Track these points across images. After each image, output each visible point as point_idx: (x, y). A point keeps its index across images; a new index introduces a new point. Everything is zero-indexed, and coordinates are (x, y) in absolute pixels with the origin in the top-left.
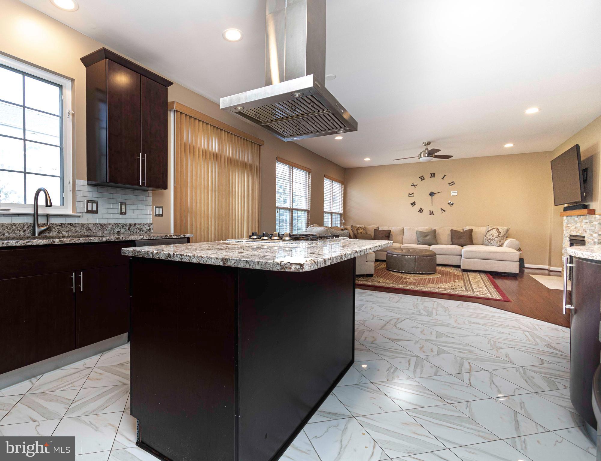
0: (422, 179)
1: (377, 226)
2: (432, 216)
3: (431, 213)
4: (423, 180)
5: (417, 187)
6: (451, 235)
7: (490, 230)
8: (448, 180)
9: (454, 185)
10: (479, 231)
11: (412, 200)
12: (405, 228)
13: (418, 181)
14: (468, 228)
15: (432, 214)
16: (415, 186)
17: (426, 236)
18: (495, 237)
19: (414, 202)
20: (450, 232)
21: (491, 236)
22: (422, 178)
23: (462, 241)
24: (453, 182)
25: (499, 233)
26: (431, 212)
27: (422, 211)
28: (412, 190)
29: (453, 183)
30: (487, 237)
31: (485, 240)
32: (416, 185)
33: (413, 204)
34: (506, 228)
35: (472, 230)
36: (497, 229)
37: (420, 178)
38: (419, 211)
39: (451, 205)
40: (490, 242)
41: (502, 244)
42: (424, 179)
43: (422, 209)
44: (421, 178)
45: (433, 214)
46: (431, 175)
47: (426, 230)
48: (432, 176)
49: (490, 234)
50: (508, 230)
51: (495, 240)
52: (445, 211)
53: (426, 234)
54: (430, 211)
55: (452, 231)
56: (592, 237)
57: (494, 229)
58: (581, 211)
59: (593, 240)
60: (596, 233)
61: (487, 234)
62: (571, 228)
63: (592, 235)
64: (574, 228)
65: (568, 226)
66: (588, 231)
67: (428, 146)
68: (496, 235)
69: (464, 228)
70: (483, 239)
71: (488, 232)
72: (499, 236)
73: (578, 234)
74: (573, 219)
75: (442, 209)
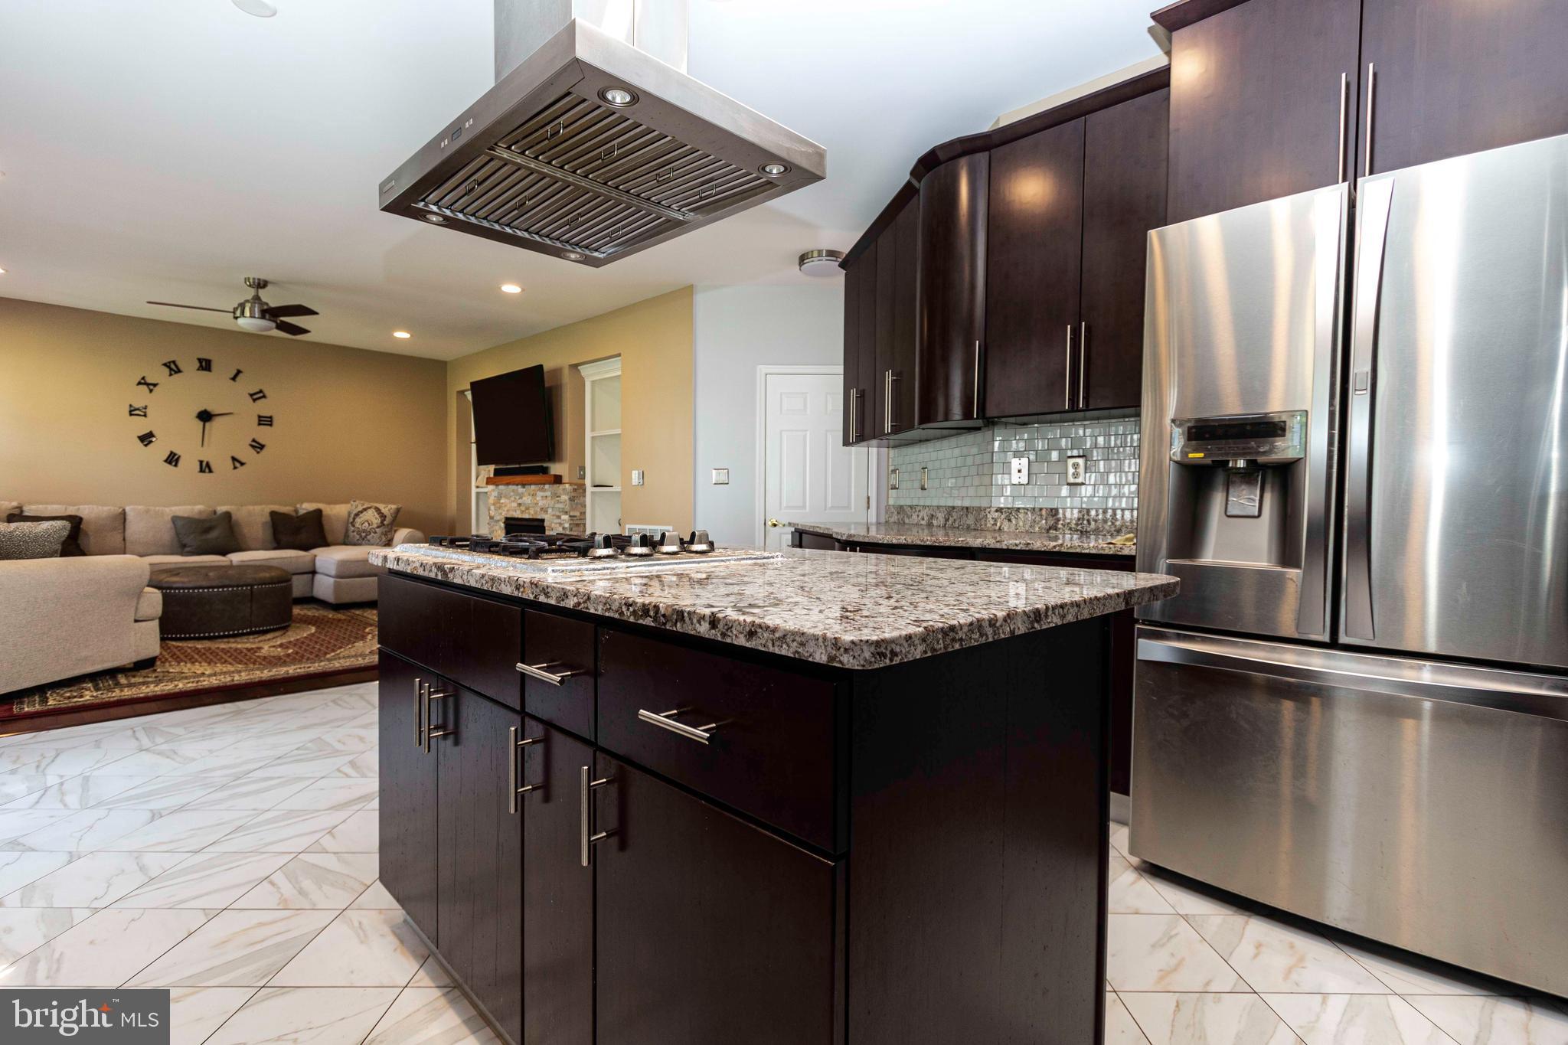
2: (207, 475)
3: (205, 467)
4: (176, 372)
5: (156, 389)
6: (271, 524)
7: (361, 512)
8: (247, 385)
9: (263, 400)
10: (335, 513)
11: (142, 426)
12: (128, 509)
13: (158, 375)
14: (307, 507)
15: (207, 470)
16: (151, 387)
17: (208, 530)
18: (375, 526)
19: (151, 435)
20: (267, 518)
21: (366, 524)
22: (173, 368)
24: (261, 392)
26: (204, 464)
27: (177, 459)
28: (141, 398)
29: (261, 395)
30: (357, 525)
31: (351, 534)
32: (155, 385)
33: (146, 439)
34: (394, 507)
35: (319, 512)
36: (378, 510)
37: (165, 365)
38: (166, 461)
39: (259, 450)
40: (365, 537)
41: (390, 541)
42: (180, 371)
43: (175, 455)
44: (169, 367)
45: (211, 471)
46: (201, 363)
47: (200, 512)
48: (201, 366)
49: (362, 519)
50: (398, 510)
51: (375, 533)
52: (242, 464)
53: (205, 524)
54: (201, 462)
55: (273, 514)
56: (559, 521)
57: (370, 508)
58: (539, 477)
59: (560, 524)
60: (566, 513)
61: (354, 519)
62: (508, 506)
63: (559, 517)
64: (514, 505)
65: (502, 501)
66: (550, 510)
67: (260, 290)
68: (376, 520)
69: (298, 506)
70: (347, 530)
71: (357, 515)
72: (382, 522)
73: (527, 516)
74: (513, 491)
75: (234, 459)
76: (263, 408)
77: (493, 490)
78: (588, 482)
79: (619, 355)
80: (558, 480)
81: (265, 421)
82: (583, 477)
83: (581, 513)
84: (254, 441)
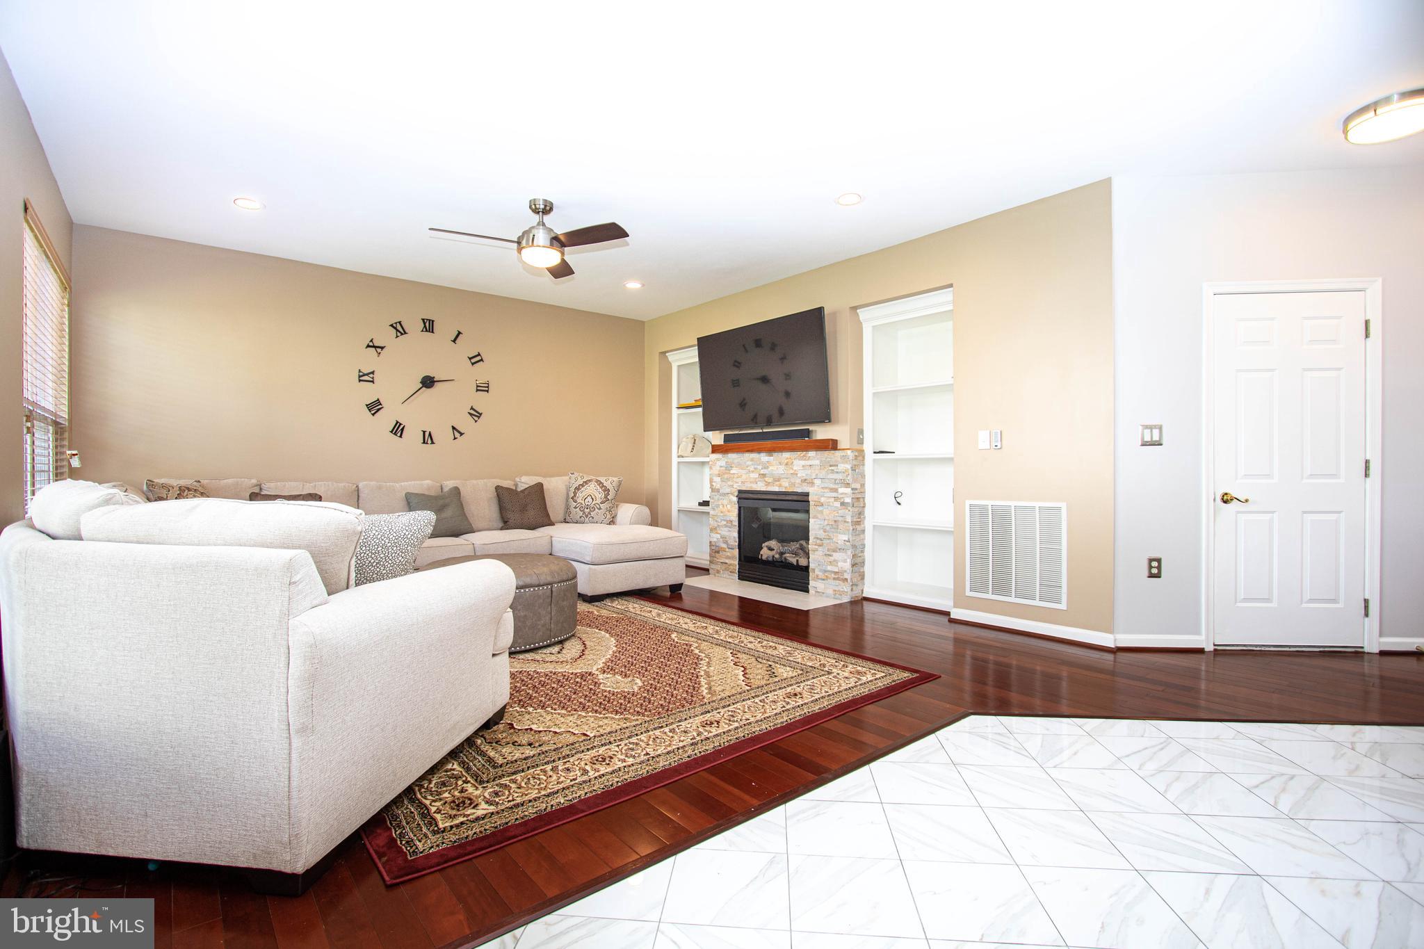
0: (397, 330)
1: (254, 481)
2: (429, 446)
3: (428, 438)
4: (402, 334)
5: (383, 353)
6: (497, 500)
7: (582, 485)
8: (467, 348)
9: (481, 364)
10: (555, 487)
11: (369, 393)
12: (361, 486)
13: (385, 336)
14: (526, 482)
15: (430, 441)
16: (379, 350)
18: (599, 501)
19: (378, 402)
20: (492, 493)
21: (589, 499)
22: (399, 329)
23: (531, 514)
24: (479, 355)
25: (607, 491)
26: (427, 434)
27: (403, 429)
28: (369, 361)
29: (479, 358)
30: (579, 500)
31: (572, 509)
32: (382, 348)
33: (375, 407)
34: (616, 479)
35: (540, 486)
36: (600, 483)
37: (392, 326)
38: (392, 432)
39: (476, 418)
40: (589, 513)
41: (613, 517)
42: (405, 333)
43: (401, 424)
44: (395, 328)
45: (433, 443)
46: (425, 323)
48: (425, 326)
49: (584, 494)
50: (622, 484)
51: (600, 509)
52: (461, 434)
53: (441, 502)
54: (424, 432)
55: (498, 488)
56: (834, 494)
57: (590, 481)
58: (797, 442)
59: (836, 499)
60: (848, 485)
61: (575, 493)
62: (744, 477)
63: (836, 490)
64: (755, 475)
65: (732, 472)
66: (817, 482)
67: (545, 217)
68: (599, 496)
69: (517, 479)
70: (567, 507)
71: (578, 489)
72: (606, 497)
73: (776, 489)
74: (752, 460)
75: (454, 428)
76: (480, 373)
77: (718, 460)
78: (868, 447)
79: (951, 286)
80: (832, 445)
81: (483, 388)
82: (861, 442)
83: (861, 485)
84: (472, 408)
